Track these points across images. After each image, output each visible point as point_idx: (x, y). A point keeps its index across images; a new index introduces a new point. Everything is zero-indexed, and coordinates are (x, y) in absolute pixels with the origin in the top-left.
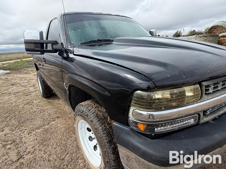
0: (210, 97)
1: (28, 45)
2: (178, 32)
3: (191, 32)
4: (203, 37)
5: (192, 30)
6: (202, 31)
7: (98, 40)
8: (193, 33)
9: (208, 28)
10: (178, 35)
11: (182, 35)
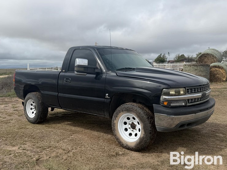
0: (189, 94)
1: (79, 68)
2: (162, 56)
3: (179, 57)
4: (194, 66)
5: (180, 55)
6: (193, 57)
7: (126, 68)
8: (181, 59)
9: (200, 53)
10: (161, 60)
11: (168, 60)
